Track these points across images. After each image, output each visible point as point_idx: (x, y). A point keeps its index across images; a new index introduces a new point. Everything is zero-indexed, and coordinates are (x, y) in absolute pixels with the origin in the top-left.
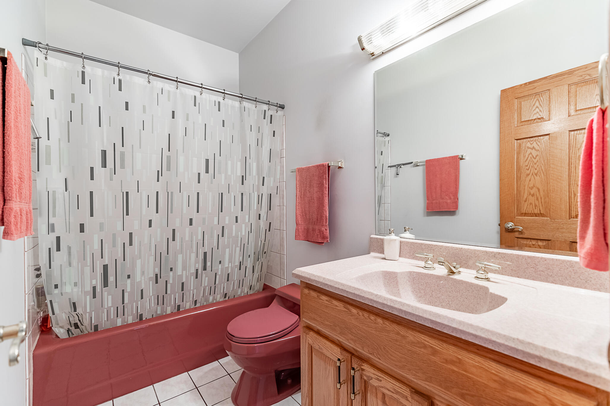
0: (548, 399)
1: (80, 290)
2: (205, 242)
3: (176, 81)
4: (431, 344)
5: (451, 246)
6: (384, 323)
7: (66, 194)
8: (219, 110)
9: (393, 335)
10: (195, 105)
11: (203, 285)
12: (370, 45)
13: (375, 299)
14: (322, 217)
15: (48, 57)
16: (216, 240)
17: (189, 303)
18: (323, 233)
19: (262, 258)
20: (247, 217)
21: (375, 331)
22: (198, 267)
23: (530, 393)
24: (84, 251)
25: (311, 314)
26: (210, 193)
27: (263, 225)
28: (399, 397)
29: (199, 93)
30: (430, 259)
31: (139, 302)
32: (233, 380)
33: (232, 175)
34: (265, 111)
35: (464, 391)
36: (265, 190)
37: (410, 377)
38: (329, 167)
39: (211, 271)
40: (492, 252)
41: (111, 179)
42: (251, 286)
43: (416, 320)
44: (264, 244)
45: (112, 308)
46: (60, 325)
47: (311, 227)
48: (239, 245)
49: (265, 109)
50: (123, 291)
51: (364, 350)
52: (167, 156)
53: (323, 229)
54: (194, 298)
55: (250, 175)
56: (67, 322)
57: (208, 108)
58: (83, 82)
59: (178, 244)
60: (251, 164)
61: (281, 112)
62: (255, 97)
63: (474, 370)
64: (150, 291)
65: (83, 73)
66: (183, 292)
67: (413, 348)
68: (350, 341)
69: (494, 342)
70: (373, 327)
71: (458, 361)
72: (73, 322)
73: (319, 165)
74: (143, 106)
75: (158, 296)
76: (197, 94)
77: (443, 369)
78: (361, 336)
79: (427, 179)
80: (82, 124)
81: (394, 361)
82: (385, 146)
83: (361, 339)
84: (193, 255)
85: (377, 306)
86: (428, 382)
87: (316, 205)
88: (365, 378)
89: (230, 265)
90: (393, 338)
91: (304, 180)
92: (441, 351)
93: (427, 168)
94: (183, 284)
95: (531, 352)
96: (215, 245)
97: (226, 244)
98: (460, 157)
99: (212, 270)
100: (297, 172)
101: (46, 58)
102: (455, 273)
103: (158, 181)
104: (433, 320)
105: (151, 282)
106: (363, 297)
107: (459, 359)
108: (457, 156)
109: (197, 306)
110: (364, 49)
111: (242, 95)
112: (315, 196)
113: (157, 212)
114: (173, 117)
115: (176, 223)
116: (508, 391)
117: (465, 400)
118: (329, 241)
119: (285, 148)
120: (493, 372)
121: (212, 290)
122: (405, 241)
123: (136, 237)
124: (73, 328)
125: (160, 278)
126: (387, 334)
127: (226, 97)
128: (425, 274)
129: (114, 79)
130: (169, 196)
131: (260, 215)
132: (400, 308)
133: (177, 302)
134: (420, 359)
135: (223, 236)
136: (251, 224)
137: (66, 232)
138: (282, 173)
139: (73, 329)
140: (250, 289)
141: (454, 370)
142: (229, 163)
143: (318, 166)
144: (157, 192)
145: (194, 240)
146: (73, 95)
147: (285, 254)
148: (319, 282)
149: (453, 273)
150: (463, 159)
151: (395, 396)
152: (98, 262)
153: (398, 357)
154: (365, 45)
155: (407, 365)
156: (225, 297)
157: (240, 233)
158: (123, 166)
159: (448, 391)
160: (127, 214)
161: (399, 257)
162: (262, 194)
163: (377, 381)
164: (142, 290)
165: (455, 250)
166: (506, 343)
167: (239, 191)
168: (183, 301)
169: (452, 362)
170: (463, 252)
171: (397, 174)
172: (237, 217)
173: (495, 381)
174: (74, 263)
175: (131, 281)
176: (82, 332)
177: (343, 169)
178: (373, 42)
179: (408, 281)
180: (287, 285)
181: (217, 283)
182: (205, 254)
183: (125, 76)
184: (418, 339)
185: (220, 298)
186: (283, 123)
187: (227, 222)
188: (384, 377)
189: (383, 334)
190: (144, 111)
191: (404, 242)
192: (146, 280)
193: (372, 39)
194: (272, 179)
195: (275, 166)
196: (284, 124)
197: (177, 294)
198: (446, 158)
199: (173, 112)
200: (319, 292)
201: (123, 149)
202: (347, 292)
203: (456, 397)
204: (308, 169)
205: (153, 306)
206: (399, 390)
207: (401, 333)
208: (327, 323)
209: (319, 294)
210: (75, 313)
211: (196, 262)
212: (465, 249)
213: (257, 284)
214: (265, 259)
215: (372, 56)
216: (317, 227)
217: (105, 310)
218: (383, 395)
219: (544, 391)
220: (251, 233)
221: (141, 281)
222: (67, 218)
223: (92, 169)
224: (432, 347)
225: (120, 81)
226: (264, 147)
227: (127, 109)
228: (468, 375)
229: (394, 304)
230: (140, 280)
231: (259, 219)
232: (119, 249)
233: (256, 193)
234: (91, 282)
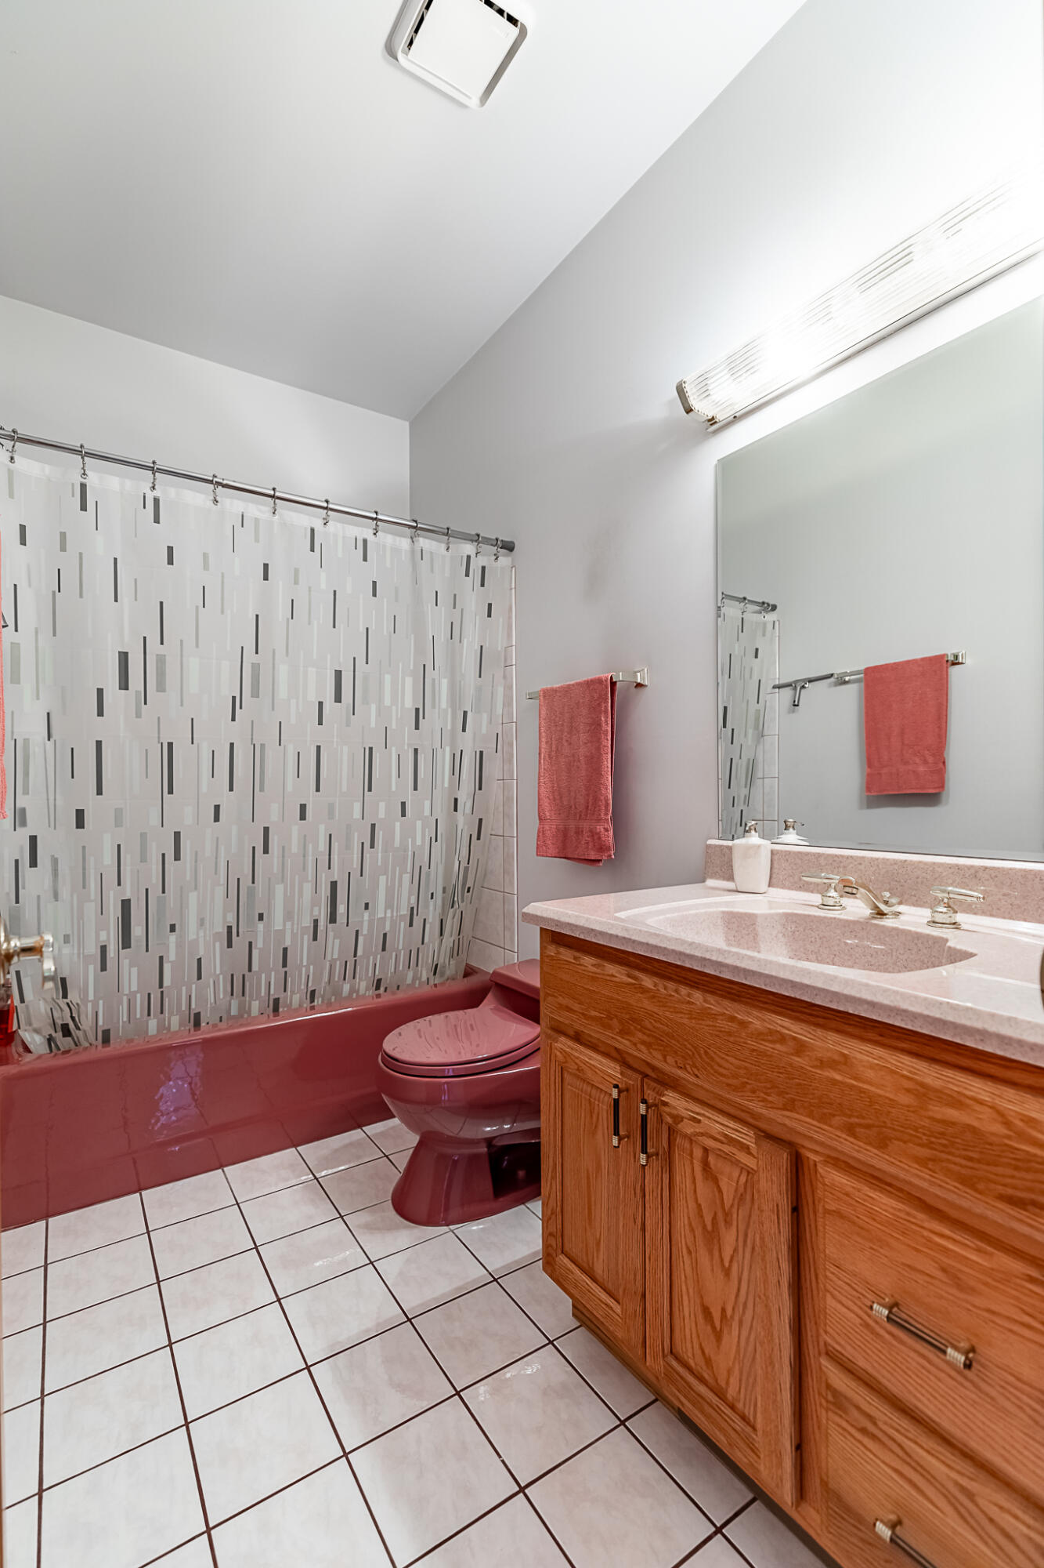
0: (998, 1112)
1: (76, 951)
2: (334, 858)
3: (273, 497)
4: (795, 1033)
5: (882, 857)
6: (705, 1001)
7: (50, 745)
8: (365, 559)
9: (723, 1024)
10: (312, 550)
11: (329, 957)
12: (705, 401)
13: (688, 952)
14: (596, 799)
15: (16, 457)
16: (358, 854)
17: (298, 995)
18: (600, 838)
19: (463, 901)
20: (427, 803)
21: (688, 1018)
22: (317, 913)
23: (968, 1106)
24: (84, 869)
25: (561, 998)
26: (345, 749)
27: (464, 822)
28: (734, 1150)
29: (322, 522)
30: (833, 885)
31: (194, 986)
32: (396, 1168)
33: (394, 708)
34: (469, 557)
35: (854, 1120)
36: (468, 744)
37: (756, 1107)
38: (613, 684)
39: (347, 925)
40: (970, 867)
41: (138, 715)
42: (437, 965)
43: (765, 985)
44: (466, 869)
45: (138, 995)
46: (36, 1025)
47: (572, 825)
48: (409, 869)
49: (469, 553)
50: (161, 958)
51: (668, 1061)
52: (252, 664)
53: (600, 828)
54: (310, 984)
55: (434, 707)
56: (48, 1021)
57: (340, 555)
58: (84, 508)
59: (275, 860)
60: (437, 682)
61: (505, 560)
62: (445, 527)
63: (870, 1074)
64: (216, 964)
65: (83, 487)
66: (285, 969)
67: (761, 1044)
68: (639, 1046)
69: (905, 1011)
70: (685, 1012)
71: (842, 1059)
72: (59, 1022)
73: (592, 681)
74: (204, 554)
75: (232, 975)
76: (318, 524)
77: (815, 1079)
78: (661, 1033)
79: (867, 713)
80: (81, 596)
81: (722, 1075)
82: (764, 635)
83: (662, 1040)
84: (308, 888)
85: (691, 965)
86: (788, 1110)
87: (584, 773)
88: (669, 1120)
89: (389, 914)
90: (723, 1029)
91: (556, 716)
92: (812, 1044)
93: (867, 686)
94: (285, 950)
95: (968, 1023)
96: (355, 866)
97: (379, 864)
98: (951, 658)
99: (348, 923)
100: (542, 698)
101: (12, 458)
102: (885, 914)
103: (233, 719)
104: (796, 982)
105: (218, 945)
106: (665, 948)
107: (844, 1055)
108: (942, 656)
109: (315, 1003)
110: (691, 410)
111: (416, 522)
112: (583, 751)
113: (231, 789)
114: (266, 578)
115: (272, 814)
116: (931, 1107)
117: (856, 1137)
118: (613, 857)
119: (514, 644)
120: (905, 1073)
121: (349, 970)
122: (783, 849)
123: (188, 842)
124: (60, 1034)
125: (238, 935)
126: (711, 1023)
127: (380, 528)
128: (819, 917)
129: (144, 497)
130: (258, 753)
131: (456, 800)
132: (735, 964)
133: (272, 992)
134: (772, 1065)
135: (372, 846)
136: (437, 820)
137: (49, 826)
138: (508, 703)
139: (58, 1036)
140: (435, 974)
141: (836, 1080)
142: (388, 678)
143: (590, 684)
144: (232, 745)
145: (310, 853)
146: (63, 535)
147: (516, 893)
148: (576, 926)
149: (881, 914)
150: (958, 663)
151: (726, 1148)
152: (112, 893)
153: (733, 1068)
154: (693, 402)
155: (750, 1082)
156: (378, 988)
157: (410, 840)
158: (161, 687)
159: (825, 1123)
160: (171, 791)
161: (769, 886)
162: (462, 751)
163: (692, 1123)
164: (199, 960)
165: (891, 865)
166: (926, 1012)
167: (408, 744)
168: (285, 991)
169: (832, 1064)
170: (909, 869)
171: (795, 705)
172: (403, 804)
173: (908, 1090)
174: (65, 892)
175: (177, 939)
176: (77, 1045)
177: (646, 689)
178: (711, 393)
179: (781, 935)
180: (520, 960)
181: (359, 953)
182: (334, 885)
183: (170, 490)
184: (769, 1026)
185: (367, 989)
186: (511, 586)
187: (382, 815)
188: (707, 1114)
189: (703, 1022)
190: (206, 567)
191: (782, 851)
192: (208, 938)
193: (710, 388)
194: (485, 716)
195: (493, 687)
196: (513, 587)
197: (273, 973)
198: (915, 661)
199: (266, 566)
200: (578, 950)
201: (161, 650)
202: (634, 941)
203: (839, 1133)
204: (567, 690)
205: (221, 997)
206: (734, 1136)
207: (739, 1016)
208: (593, 1013)
209: (578, 954)
210: (65, 1000)
211: (315, 903)
212: (912, 863)
213: (451, 963)
214: (469, 905)
215: (711, 425)
216: (585, 826)
217: (125, 999)
218: (704, 1152)
219: (993, 1099)
220: (436, 841)
221: (197, 940)
222: (51, 798)
223: (100, 692)
224: (795, 1038)
225: (156, 501)
226: (465, 641)
227: (170, 562)
228: (861, 1085)
229: (725, 958)
230: (195, 937)
231: (456, 810)
232: (154, 867)
233: (448, 749)
234: (97, 936)
